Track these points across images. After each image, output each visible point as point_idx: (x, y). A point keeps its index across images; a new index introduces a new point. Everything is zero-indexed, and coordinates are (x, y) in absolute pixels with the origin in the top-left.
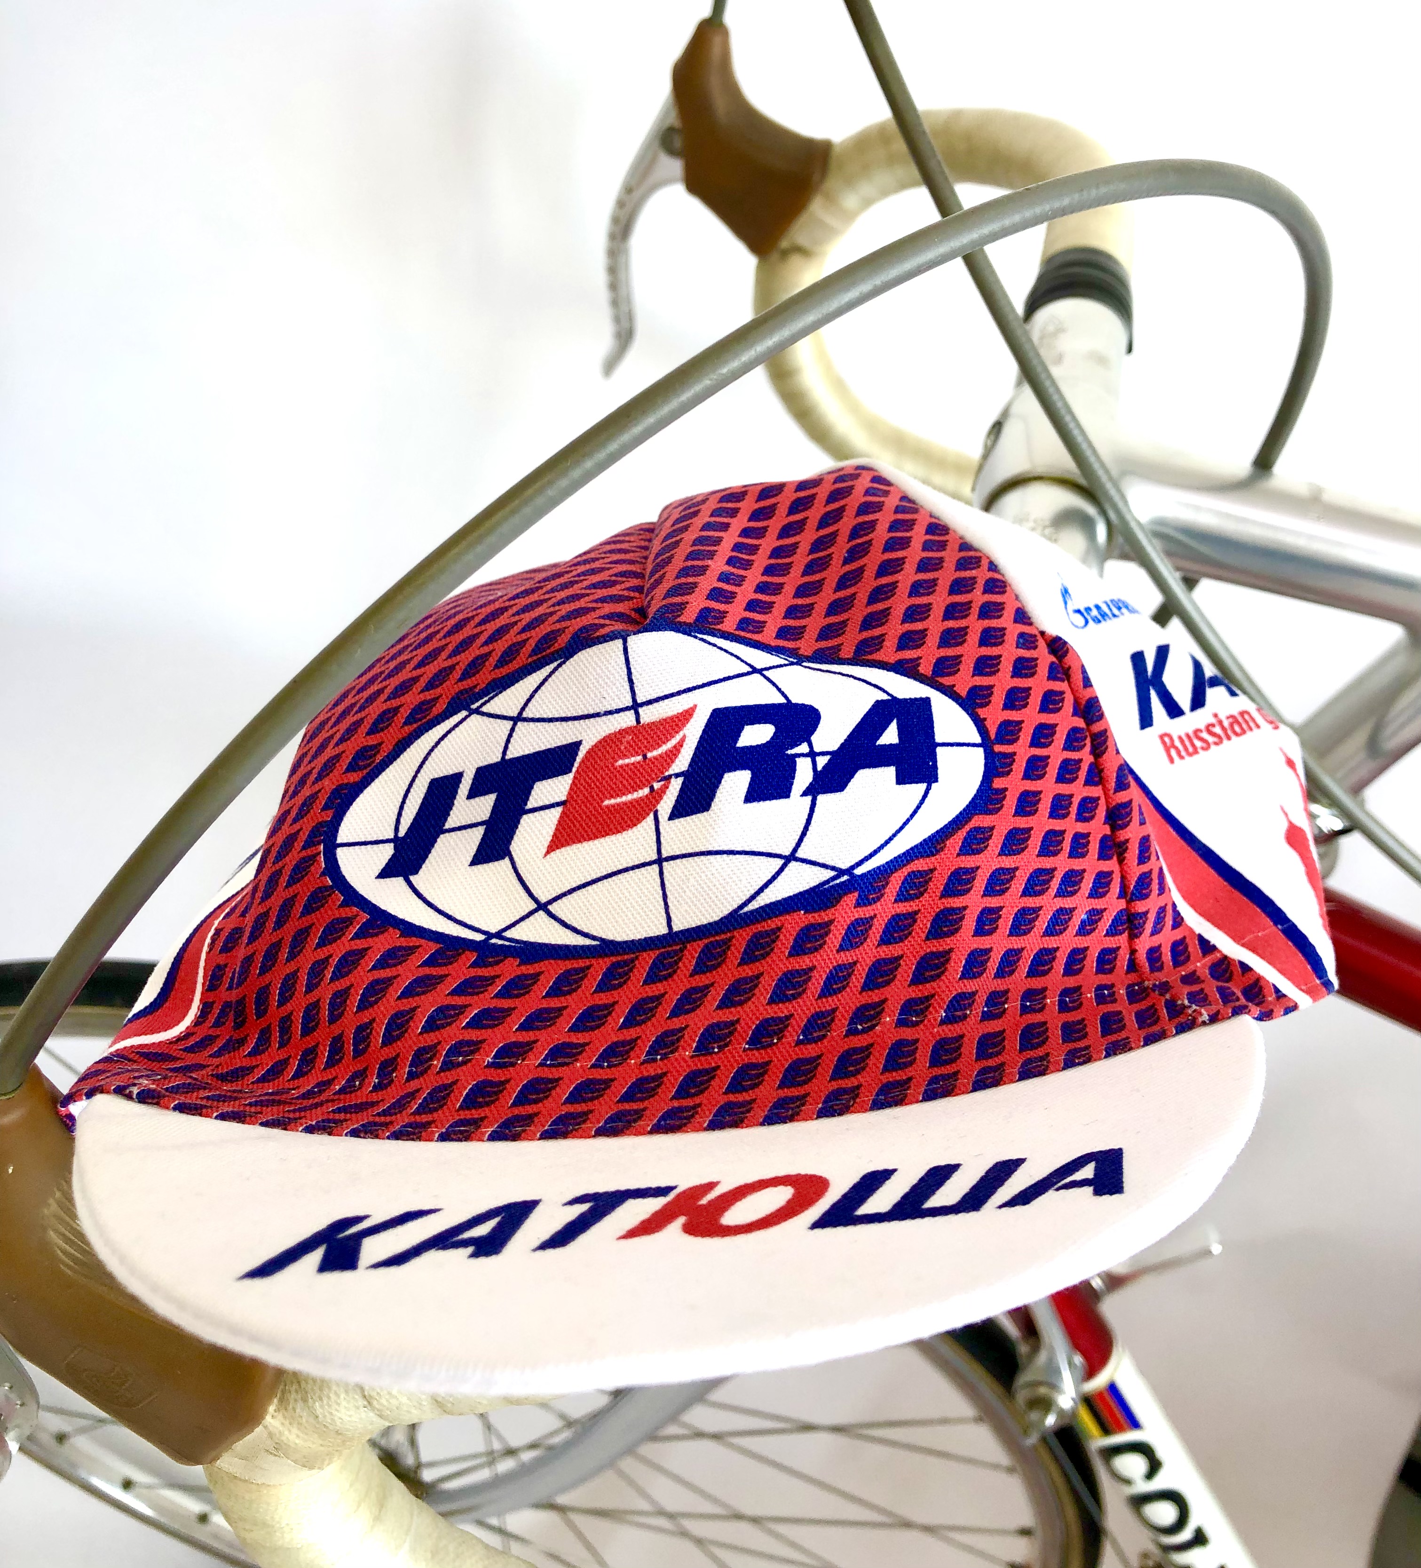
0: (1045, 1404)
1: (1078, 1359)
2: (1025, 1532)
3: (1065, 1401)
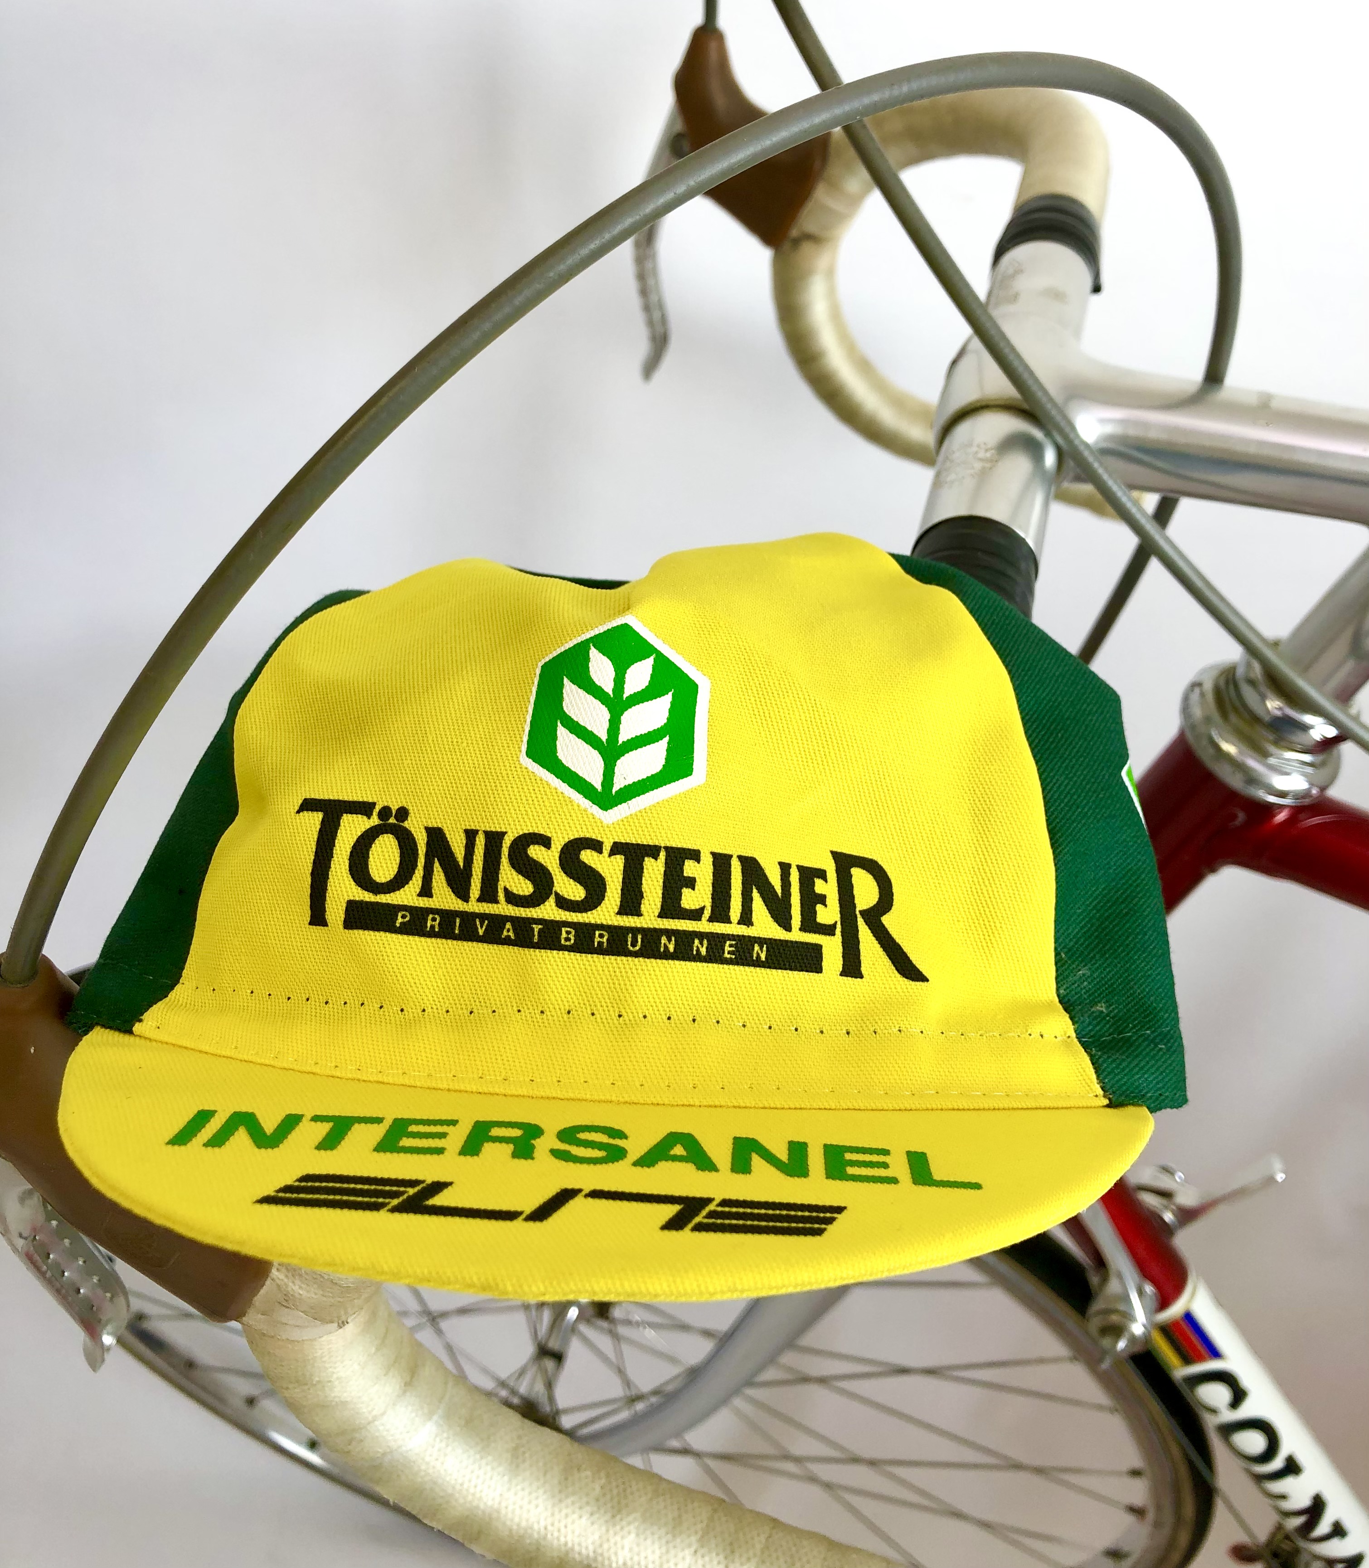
0: (1117, 1331)
1: (1149, 1289)
2: (1135, 1473)
3: (1138, 1328)
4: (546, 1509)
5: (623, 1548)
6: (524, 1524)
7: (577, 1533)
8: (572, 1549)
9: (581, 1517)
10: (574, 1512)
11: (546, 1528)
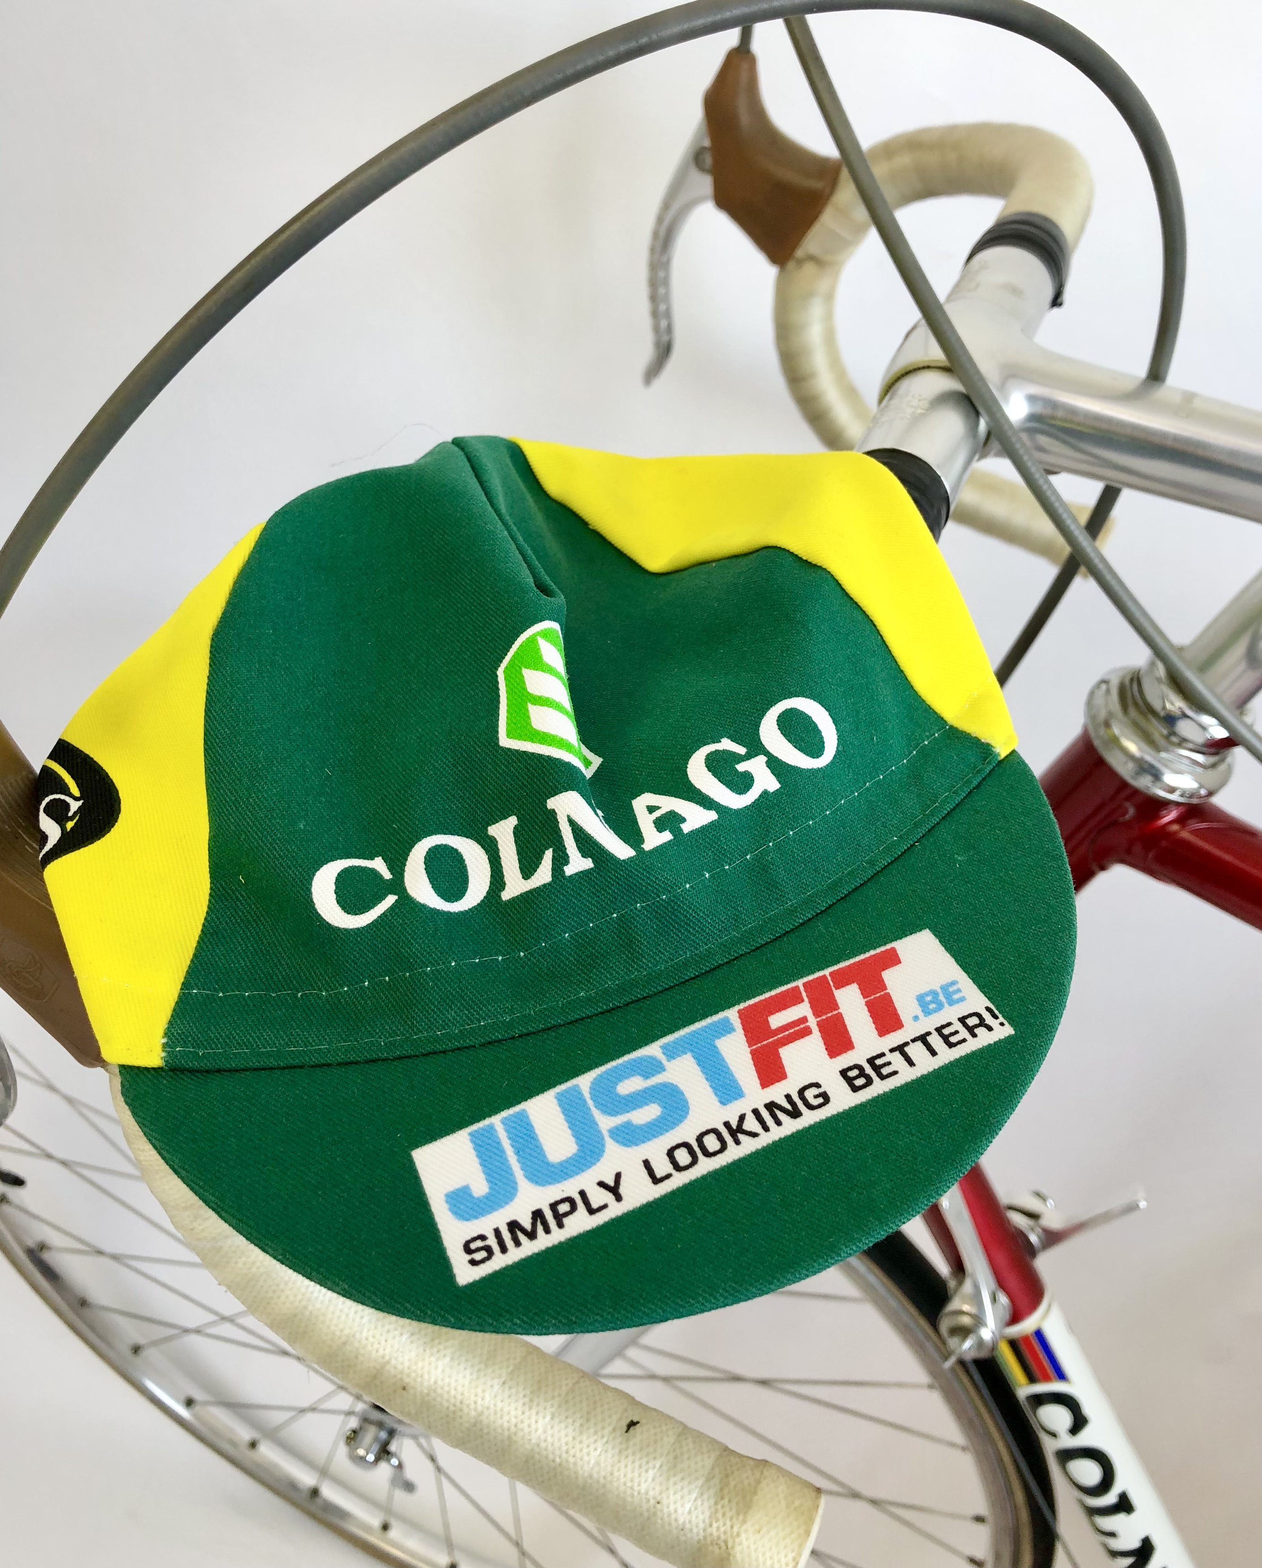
0: (966, 1332)
2: (979, 1520)
3: (987, 1334)
4: (370, 1322)
5: (436, 1368)
6: (346, 1332)
7: (396, 1347)
8: (388, 1362)
9: (401, 1334)
10: (396, 1329)
11: (367, 1339)
